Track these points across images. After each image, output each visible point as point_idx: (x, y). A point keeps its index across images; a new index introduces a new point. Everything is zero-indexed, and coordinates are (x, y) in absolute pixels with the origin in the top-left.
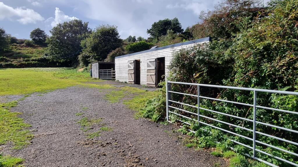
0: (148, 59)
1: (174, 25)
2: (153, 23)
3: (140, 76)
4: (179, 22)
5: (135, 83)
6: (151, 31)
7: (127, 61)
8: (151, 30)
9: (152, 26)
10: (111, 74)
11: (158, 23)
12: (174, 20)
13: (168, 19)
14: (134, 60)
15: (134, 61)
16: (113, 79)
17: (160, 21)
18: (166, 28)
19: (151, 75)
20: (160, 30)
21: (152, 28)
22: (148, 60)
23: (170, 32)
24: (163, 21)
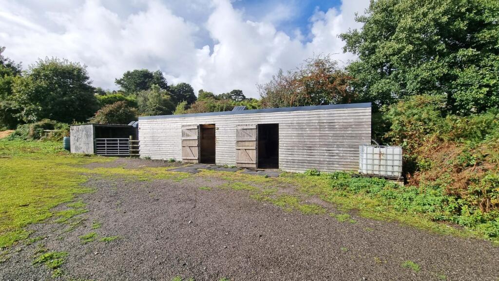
0: (239, 125)
1: (158, 79)
2: (126, 72)
3: (215, 150)
4: (164, 77)
5: (199, 163)
6: (122, 82)
7: (179, 125)
8: (121, 80)
9: (124, 75)
10: (128, 147)
11: (133, 72)
12: (156, 73)
13: (147, 70)
14: (198, 124)
15: (198, 126)
16: (133, 154)
17: (136, 71)
18: (146, 81)
19: (245, 149)
20: (138, 82)
21: (124, 78)
22: (238, 127)
23: (155, 87)
24: (142, 71)
